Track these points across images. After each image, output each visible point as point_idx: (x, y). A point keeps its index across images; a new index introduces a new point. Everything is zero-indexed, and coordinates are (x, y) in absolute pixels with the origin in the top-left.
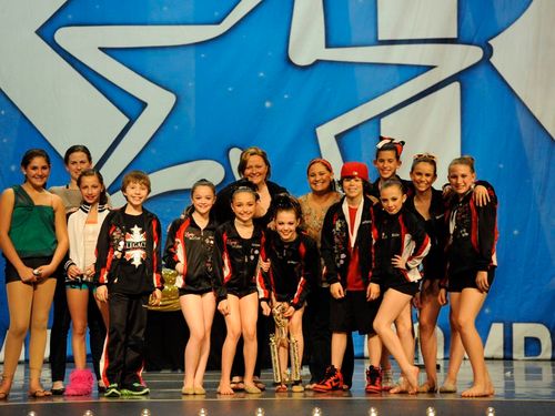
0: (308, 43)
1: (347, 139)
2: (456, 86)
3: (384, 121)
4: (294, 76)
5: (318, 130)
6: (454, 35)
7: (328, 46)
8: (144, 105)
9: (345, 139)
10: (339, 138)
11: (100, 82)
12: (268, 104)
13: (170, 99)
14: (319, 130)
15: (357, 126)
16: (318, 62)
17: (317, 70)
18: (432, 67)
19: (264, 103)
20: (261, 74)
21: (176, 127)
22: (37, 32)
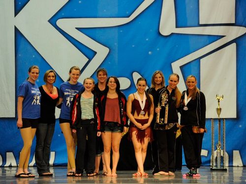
0: (168, 26)
1: (185, 69)
2: (234, 45)
3: (201, 60)
4: (162, 40)
5: (172, 64)
6: (234, 22)
7: (177, 27)
8: (95, 53)
10: (181, 67)
11: (76, 43)
12: (150, 53)
13: (107, 50)
15: (190, 62)
16: (172, 34)
17: (173, 37)
18: (223, 36)
19: (148, 53)
20: (147, 40)
21: (109, 63)
22: (49, 21)
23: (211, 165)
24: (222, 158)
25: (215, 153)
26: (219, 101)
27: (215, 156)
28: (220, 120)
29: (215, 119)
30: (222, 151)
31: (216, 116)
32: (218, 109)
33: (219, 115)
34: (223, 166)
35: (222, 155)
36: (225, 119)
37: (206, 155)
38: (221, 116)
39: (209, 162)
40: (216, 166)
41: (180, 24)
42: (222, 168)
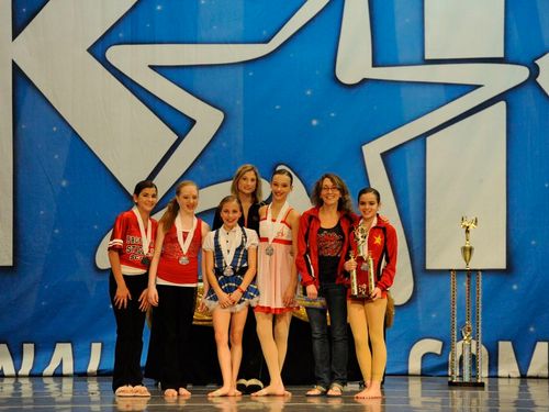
1: (393, 158)
2: (502, 105)
3: (428, 139)
4: (342, 94)
6: (501, 54)
7: (375, 64)
9: (390, 157)
10: (385, 156)
12: (314, 122)
13: (219, 116)
14: (365, 148)
15: (401, 145)
16: (364, 81)
17: (367, 86)
18: (477, 86)
19: (310, 121)
20: (309, 93)
21: (224, 144)
22: (88, 50)
23: (450, 373)
24: (474, 358)
25: (458, 346)
26: (467, 231)
27: (459, 353)
28: (471, 273)
29: (459, 272)
30: (474, 343)
31: (461, 265)
32: (464, 249)
33: (467, 262)
34: (476, 377)
35: (474, 351)
36: (481, 270)
37: (439, 352)
38: (472, 266)
39: (445, 366)
40: (461, 376)
41: (380, 60)
42: (474, 380)
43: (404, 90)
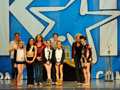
0: (84, 10)
2: (116, 20)
3: (100, 27)
4: (81, 17)
5: (86, 29)
6: (116, 8)
7: (88, 11)
8: (49, 24)
9: (92, 31)
10: (91, 31)
11: (39, 19)
12: (75, 24)
13: (54, 23)
15: (95, 28)
16: (86, 14)
17: (86, 16)
18: (111, 16)
19: (74, 23)
20: (74, 17)
21: (55, 29)
22: (26, 8)
24: (110, 75)
25: (107, 73)
26: (109, 47)
27: (107, 74)
28: (110, 57)
29: (107, 56)
30: (110, 72)
31: (108, 55)
32: (108, 51)
33: (109, 54)
34: (111, 79)
36: (112, 56)
37: (103, 74)
38: (110, 55)
39: (104, 77)
40: (108, 79)
41: (90, 10)
42: (111, 80)
43: (95, 16)
